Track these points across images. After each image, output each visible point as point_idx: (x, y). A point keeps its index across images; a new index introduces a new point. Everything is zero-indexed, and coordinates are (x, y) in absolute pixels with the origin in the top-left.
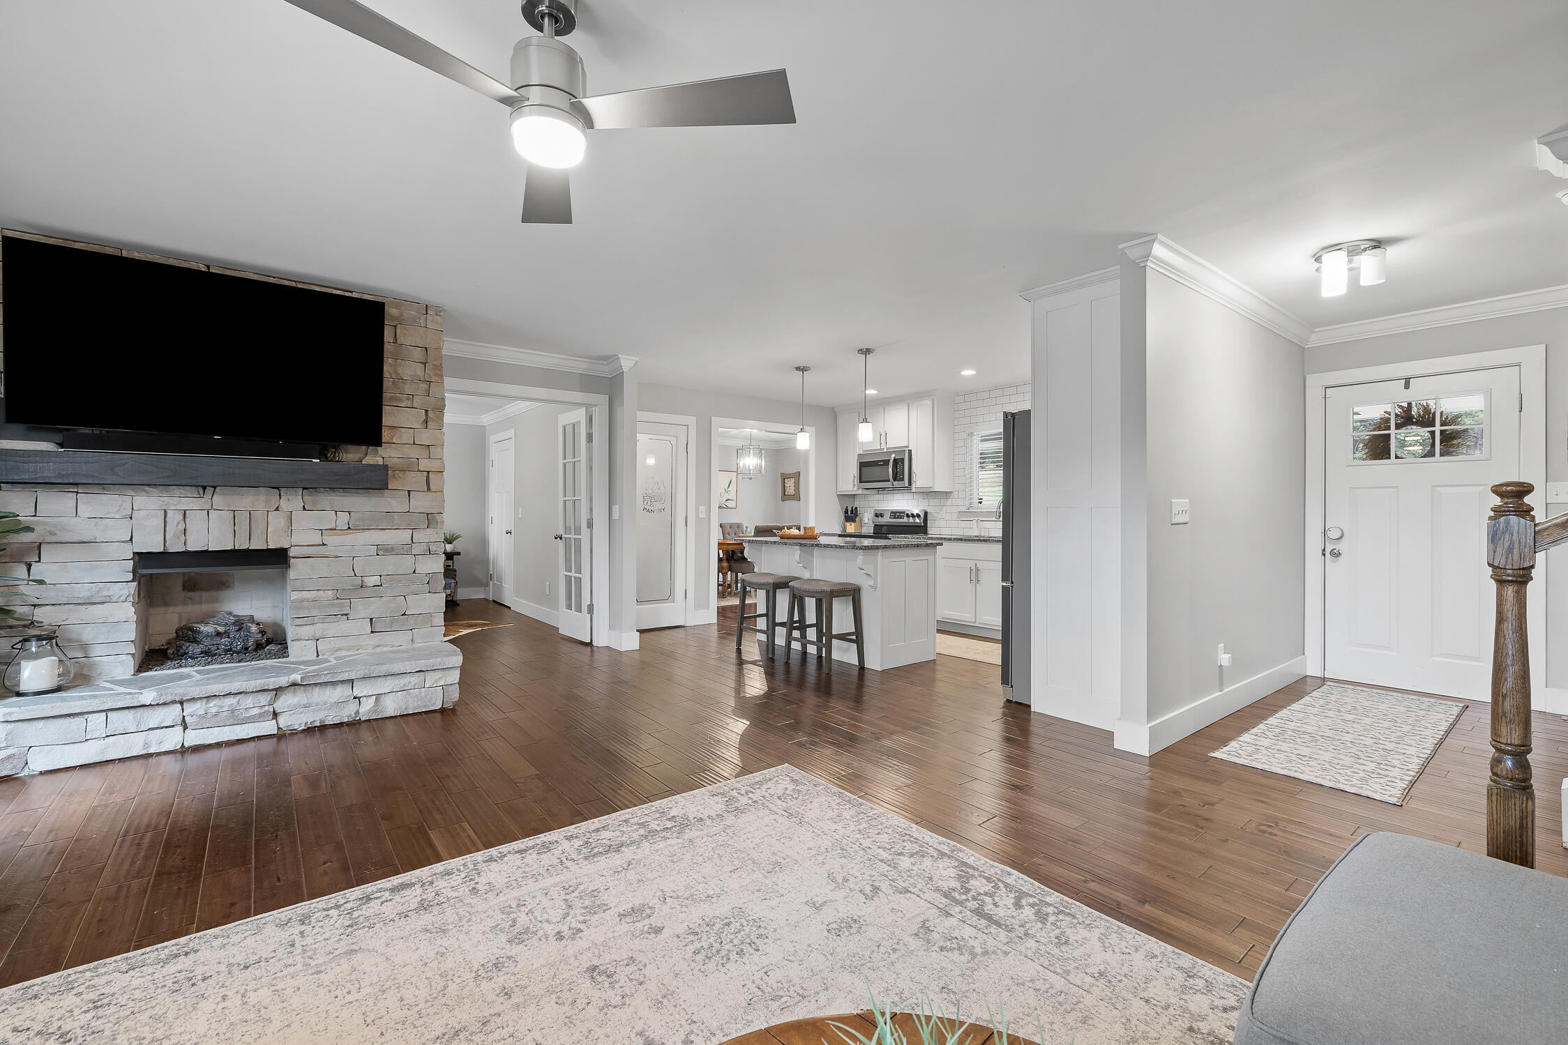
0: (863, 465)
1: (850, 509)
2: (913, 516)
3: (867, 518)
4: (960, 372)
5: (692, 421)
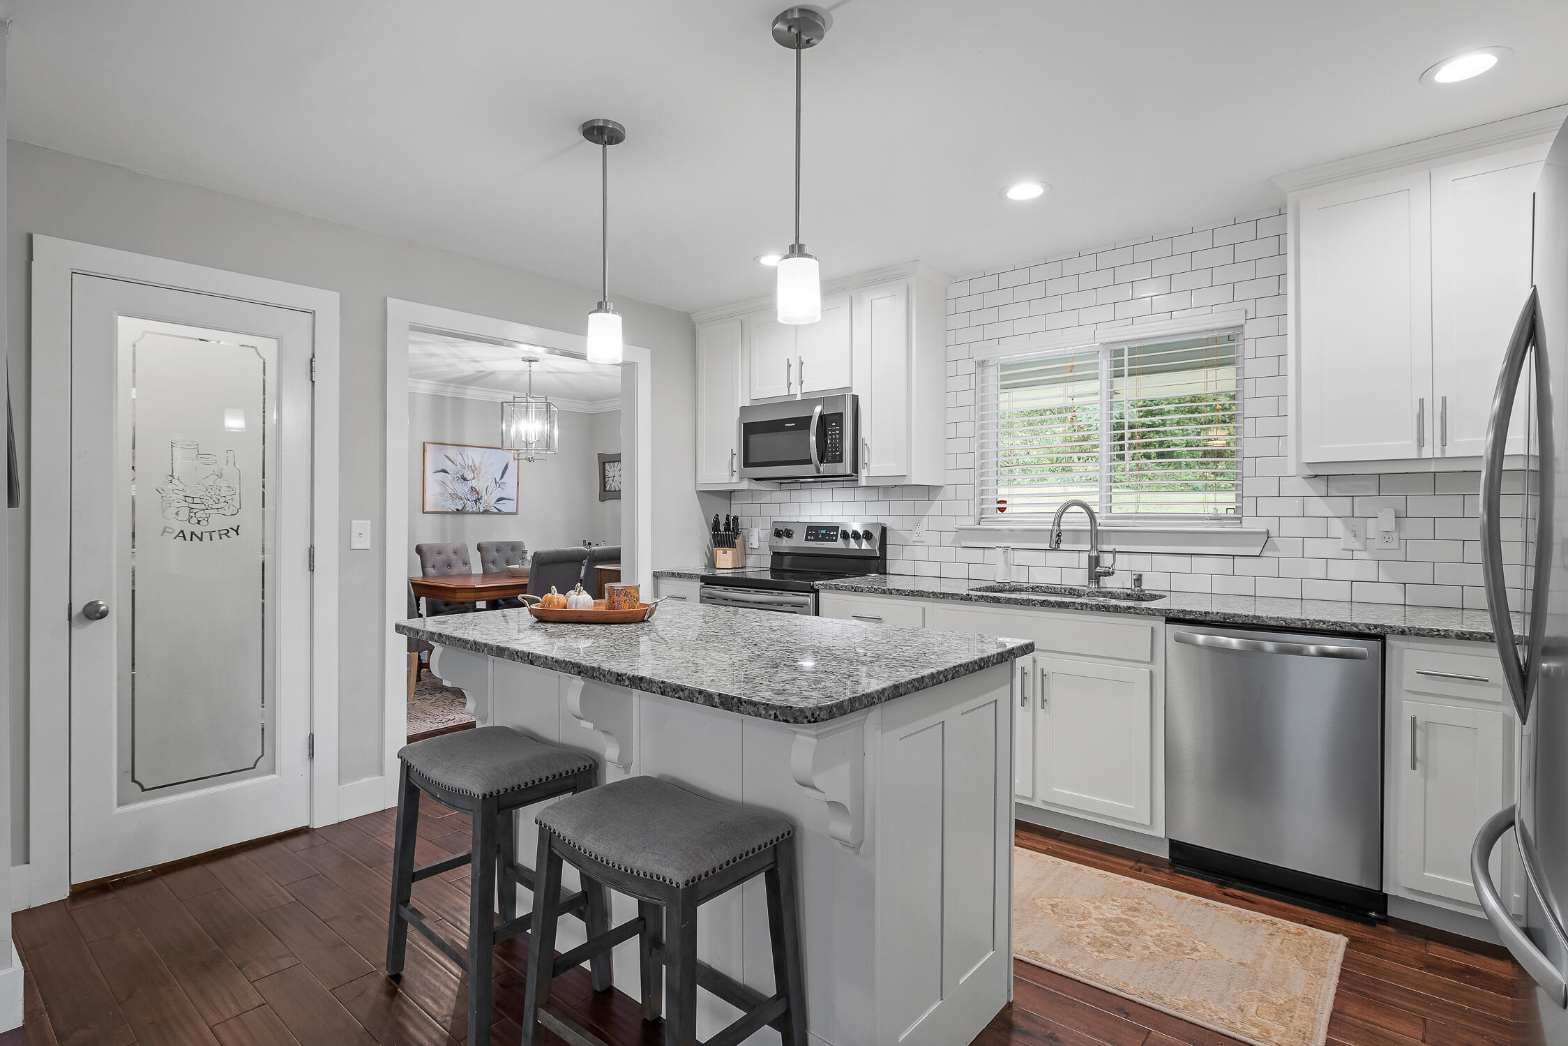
0: (750, 430)
1: (723, 521)
2: (856, 535)
3: (758, 537)
4: (1001, 194)
5: (327, 303)
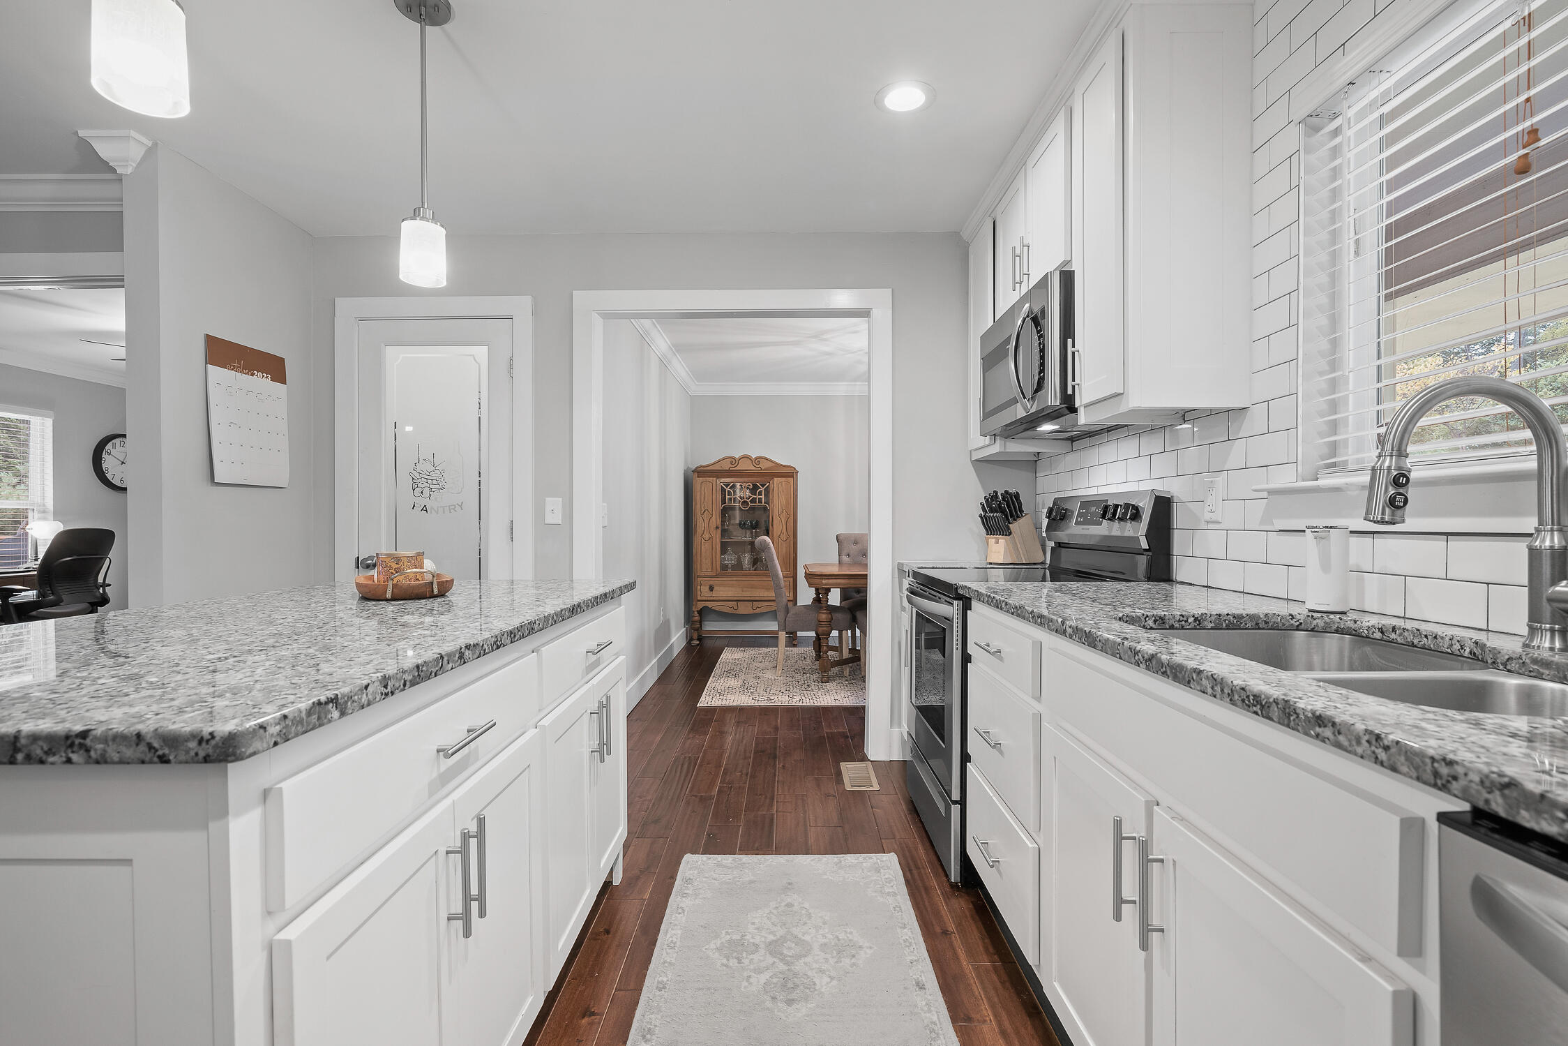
5: (521, 306)
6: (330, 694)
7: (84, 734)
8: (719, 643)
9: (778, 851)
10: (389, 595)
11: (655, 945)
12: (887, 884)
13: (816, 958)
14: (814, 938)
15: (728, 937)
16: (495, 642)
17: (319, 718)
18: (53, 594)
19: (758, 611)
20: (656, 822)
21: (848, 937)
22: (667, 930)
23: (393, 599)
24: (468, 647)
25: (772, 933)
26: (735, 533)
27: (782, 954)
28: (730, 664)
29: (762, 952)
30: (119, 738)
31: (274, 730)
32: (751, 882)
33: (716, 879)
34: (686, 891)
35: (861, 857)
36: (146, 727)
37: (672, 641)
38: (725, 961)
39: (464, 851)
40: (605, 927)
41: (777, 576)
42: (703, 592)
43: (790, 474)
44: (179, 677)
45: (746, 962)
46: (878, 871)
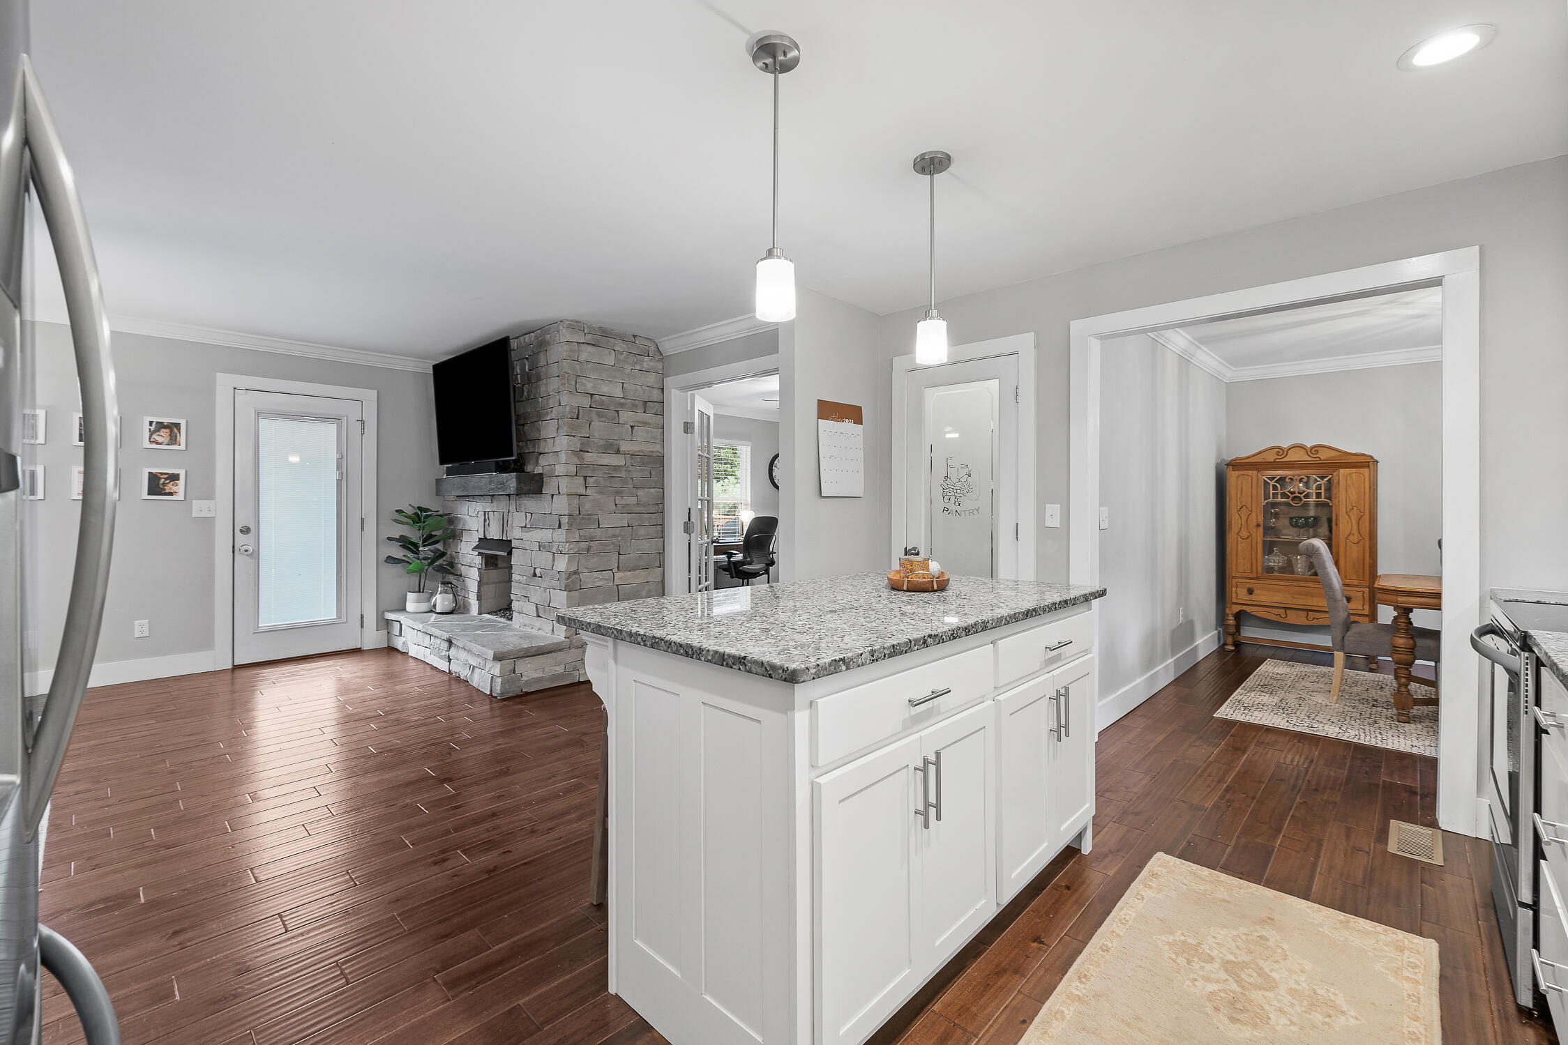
6: (841, 657)
7: (745, 658)
8: (1260, 652)
9: (1269, 884)
10: (905, 588)
11: (1108, 915)
12: (1410, 969)
13: (1279, 997)
14: (1283, 980)
15: (1183, 938)
16: (952, 635)
17: (835, 669)
18: (750, 557)
19: (1315, 622)
20: (1137, 814)
21: (1329, 996)
22: (1122, 908)
23: (908, 591)
24: (930, 636)
25: (1234, 954)
26: (1285, 532)
27: (1239, 977)
28: (1268, 678)
29: (1216, 965)
30: (755, 662)
31: (813, 671)
32: (1224, 900)
33: (1185, 885)
34: (1150, 883)
35: (1381, 928)
36: (765, 659)
37: (1197, 643)
38: (1173, 956)
39: (925, 770)
40: (1067, 884)
41: (1330, 586)
42: (1238, 594)
43: (1366, 463)
44: (784, 634)
45: (1196, 966)
46: (1401, 950)
